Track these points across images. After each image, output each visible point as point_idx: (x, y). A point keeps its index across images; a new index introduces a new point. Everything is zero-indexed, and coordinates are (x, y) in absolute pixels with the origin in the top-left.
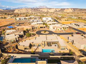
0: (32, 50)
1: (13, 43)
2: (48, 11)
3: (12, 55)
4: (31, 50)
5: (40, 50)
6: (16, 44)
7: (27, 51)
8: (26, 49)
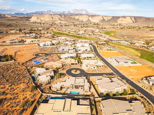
0: (63, 91)
1: (47, 84)
2: (89, 19)
3: (49, 95)
4: (61, 92)
5: (68, 92)
6: (49, 85)
7: (59, 92)
8: (57, 90)
